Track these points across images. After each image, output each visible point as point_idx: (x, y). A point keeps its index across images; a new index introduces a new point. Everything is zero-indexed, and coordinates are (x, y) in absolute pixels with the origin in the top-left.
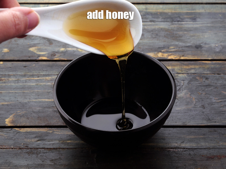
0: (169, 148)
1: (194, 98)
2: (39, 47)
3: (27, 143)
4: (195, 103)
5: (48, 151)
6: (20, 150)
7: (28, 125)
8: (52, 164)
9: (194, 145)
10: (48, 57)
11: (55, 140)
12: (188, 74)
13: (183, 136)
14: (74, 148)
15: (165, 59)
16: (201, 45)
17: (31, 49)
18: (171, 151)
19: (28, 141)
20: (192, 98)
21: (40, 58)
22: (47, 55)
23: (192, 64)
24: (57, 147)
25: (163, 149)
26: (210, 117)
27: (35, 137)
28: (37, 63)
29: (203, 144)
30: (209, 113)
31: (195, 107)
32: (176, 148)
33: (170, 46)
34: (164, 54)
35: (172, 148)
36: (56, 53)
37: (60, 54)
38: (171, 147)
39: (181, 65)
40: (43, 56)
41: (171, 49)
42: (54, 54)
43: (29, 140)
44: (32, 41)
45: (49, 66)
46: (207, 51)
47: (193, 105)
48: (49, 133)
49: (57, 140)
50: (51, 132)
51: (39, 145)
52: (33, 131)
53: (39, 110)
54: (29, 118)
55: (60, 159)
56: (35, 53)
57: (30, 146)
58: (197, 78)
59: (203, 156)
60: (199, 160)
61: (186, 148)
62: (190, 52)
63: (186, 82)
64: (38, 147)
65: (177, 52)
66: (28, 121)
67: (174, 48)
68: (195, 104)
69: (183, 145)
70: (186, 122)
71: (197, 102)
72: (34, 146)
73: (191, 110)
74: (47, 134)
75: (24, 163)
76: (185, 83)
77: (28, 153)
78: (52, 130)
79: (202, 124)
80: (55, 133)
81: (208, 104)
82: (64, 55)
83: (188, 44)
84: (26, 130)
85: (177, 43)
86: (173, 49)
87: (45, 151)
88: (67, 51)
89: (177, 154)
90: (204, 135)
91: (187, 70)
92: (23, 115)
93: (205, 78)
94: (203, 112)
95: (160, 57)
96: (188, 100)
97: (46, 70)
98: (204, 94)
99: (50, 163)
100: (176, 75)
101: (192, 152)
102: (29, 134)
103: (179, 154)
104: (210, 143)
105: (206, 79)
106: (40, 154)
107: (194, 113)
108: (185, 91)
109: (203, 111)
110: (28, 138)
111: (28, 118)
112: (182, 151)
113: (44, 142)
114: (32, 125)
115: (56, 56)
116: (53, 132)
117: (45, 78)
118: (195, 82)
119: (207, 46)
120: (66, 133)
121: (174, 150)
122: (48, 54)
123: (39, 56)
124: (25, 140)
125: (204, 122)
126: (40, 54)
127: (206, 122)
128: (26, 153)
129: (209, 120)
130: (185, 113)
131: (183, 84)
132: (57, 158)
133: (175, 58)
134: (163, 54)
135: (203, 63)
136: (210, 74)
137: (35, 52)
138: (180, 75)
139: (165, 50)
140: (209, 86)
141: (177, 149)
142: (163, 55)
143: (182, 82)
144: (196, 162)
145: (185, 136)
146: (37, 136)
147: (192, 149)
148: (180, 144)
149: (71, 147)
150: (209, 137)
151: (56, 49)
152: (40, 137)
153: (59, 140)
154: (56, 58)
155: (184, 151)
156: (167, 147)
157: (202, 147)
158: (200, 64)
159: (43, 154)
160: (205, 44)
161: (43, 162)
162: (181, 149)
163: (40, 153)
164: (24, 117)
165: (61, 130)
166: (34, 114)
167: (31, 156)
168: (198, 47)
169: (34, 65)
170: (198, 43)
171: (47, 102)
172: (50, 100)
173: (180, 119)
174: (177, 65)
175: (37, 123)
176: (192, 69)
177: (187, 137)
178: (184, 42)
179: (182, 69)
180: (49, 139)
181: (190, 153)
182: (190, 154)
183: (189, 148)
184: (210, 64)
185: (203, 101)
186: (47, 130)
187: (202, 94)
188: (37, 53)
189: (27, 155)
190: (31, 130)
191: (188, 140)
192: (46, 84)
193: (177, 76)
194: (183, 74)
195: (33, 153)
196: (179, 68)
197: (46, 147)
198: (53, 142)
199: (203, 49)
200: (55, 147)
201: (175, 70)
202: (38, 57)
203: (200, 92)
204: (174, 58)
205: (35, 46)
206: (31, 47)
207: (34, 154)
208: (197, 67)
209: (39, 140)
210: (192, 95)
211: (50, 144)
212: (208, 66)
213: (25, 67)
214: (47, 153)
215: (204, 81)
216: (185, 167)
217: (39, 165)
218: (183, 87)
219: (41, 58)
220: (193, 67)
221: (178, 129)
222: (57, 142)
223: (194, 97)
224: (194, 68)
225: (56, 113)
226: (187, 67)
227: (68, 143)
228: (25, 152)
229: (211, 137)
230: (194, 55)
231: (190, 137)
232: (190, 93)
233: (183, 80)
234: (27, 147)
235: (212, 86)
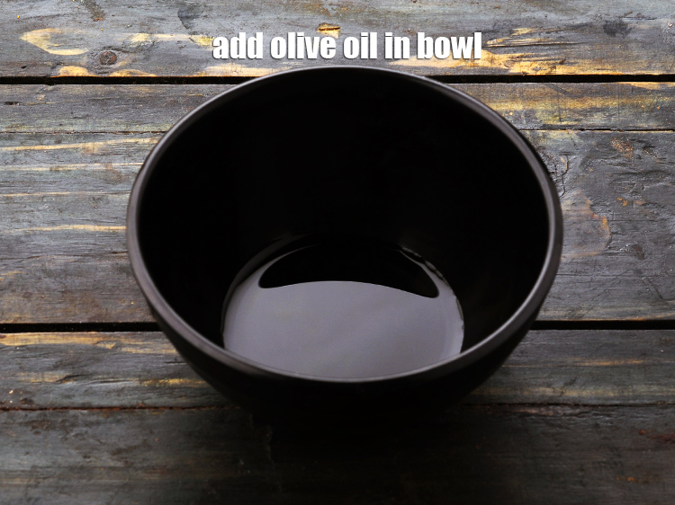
0: (523, 405)
1: (605, 221)
2: (57, 30)
3: (28, 389)
4: (608, 237)
5: (101, 419)
6: (5, 413)
7: (28, 319)
8: (120, 464)
9: (608, 393)
10: (89, 69)
11: (127, 375)
12: (583, 130)
13: (570, 360)
14: (194, 407)
15: (502, 73)
16: (625, 20)
17: (30, 37)
18: (532, 414)
19: (32, 380)
20: (600, 219)
21: (63, 71)
22: (85, 59)
23: (594, 94)
24: (134, 402)
25: (504, 408)
26: (662, 290)
27: (56, 367)
28: (50, 88)
29: (643, 390)
30: (658, 272)
31: (611, 251)
32: (550, 404)
33: (517, 26)
34: (496, 56)
35: (533, 405)
36: (116, 53)
37: (133, 56)
38: (531, 401)
39: (558, 97)
40: (72, 61)
41: (519, 37)
42: (109, 57)
43: (33, 378)
44: (31, 8)
45: (94, 100)
46: (644, 45)
47: (602, 247)
48: (105, 350)
49: (134, 376)
50: (109, 346)
51: (69, 397)
52: (45, 342)
53: (66, 264)
54: (31, 294)
55: (147, 446)
56: (42, 52)
57: (39, 400)
58: (615, 144)
59: (641, 434)
60: (630, 449)
61: (585, 406)
62: (587, 47)
63: (577, 159)
64: (66, 402)
65: (540, 47)
66: (29, 304)
67: (530, 34)
68: (611, 241)
69: (572, 393)
70: (581, 308)
71: (616, 233)
72: (52, 398)
73: (595, 264)
74: (96, 355)
75: (19, 461)
76: (571, 165)
77: (33, 424)
78: (112, 339)
79: (634, 314)
80: (124, 350)
81: (656, 243)
82: (147, 58)
83: (580, 20)
84: (22, 340)
85: (540, 15)
86: (525, 35)
87: (93, 418)
88: (154, 45)
89: (552, 425)
90: (644, 354)
91: (577, 115)
92: (10, 284)
93: (643, 145)
94: (639, 272)
95: (485, 68)
96: (585, 226)
97: (83, 118)
98: (640, 203)
99: (112, 464)
100: (540, 132)
101: (603, 420)
102: (33, 354)
103: (560, 426)
104: (665, 385)
105: (644, 148)
106: (76, 430)
107: (607, 273)
108: (574, 193)
109: (639, 266)
110: (30, 370)
111: (28, 296)
112: (571, 415)
113: (87, 384)
114: (42, 319)
115: (118, 65)
116: (116, 347)
117: (81, 145)
118: (608, 161)
119: (645, 25)
120: (164, 352)
121: (543, 410)
122: (91, 54)
123: (59, 62)
124: (19, 379)
125: (641, 308)
126: (60, 56)
127: (649, 307)
128: (27, 424)
129: (659, 299)
130: (577, 273)
131: (565, 168)
132: (137, 442)
133: (536, 70)
134: (491, 55)
135: (633, 89)
136: (660, 130)
137: (44, 46)
138: (554, 134)
139: (500, 40)
140: (653, 173)
141: (551, 407)
142: (492, 61)
143: (562, 159)
144: (619, 456)
145: (577, 359)
146: (61, 361)
147: (604, 407)
148: (562, 388)
149: (183, 401)
150: (662, 365)
151: (119, 38)
152: (71, 364)
153: (139, 376)
154: (117, 70)
155: (576, 415)
156: (515, 401)
157: (637, 402)
158: (622, 94)
159: (85, 429)
160: (640, 17)
161: (85, 457)
162: (567, 408)
163: (73, 425)
164: (13, 291)
165: (147, 338)
166: (47, 279)
167: (45, 437)
168: (614, 30)
169: (43, 96)
170: (612, 14)
171: (93, 234)
172: (103, 228)
173: (559, 298)
174: (542, 97)
175: (59, 314)
176: (594, 110)
177: (587, 364)
178: (565, 11)
179: (560, 110)
180: (103, 373)
181: (598, 422)
182: (597, 426)
183: (595, 402)
184: (658, 91)
185: (636, 229)
186: (96, 340)
187: (631, 203)
188: (51, 52)
189: (29, 435)
190: (40, 339)
191: (591, 374)
192: (88, 169)
193: (544, 136)
194: (563, 128)
195: (51, 427)
196: (550, 108)
197: (96, 401)
198: (121, 385)
199: (632, 36)
200: (126, 400)
201: (538, 115)
202: (53, 68)
203: (627, 196)
204: (531, 72)
205: (43, 27)
206: (27, 29)
207: (54, 428)
208: (613, 103)
209: (67, 378)
210: (598, 208)
211: (109, 392)
212: (649, 101)
213: (11, 103)
214: (98, 423)
215: (640, 158)
216: (580, 474)
217: (72, 468)
218: (568, 178)
219: (67, 72)
220: (597, 103)
221: (554, 332)
222: (134, 383)
223: (604, 216)
224: (603, 110)
225: (125, 275)
226: (578, 105)
227: (173, 388)
228: (21, 420)
229: (668, 364)
230: (600, 60)
231: (596, 363)
232: (589, 202)
233: (567, 154)
234: (28, 404)
235: (667, 173)
